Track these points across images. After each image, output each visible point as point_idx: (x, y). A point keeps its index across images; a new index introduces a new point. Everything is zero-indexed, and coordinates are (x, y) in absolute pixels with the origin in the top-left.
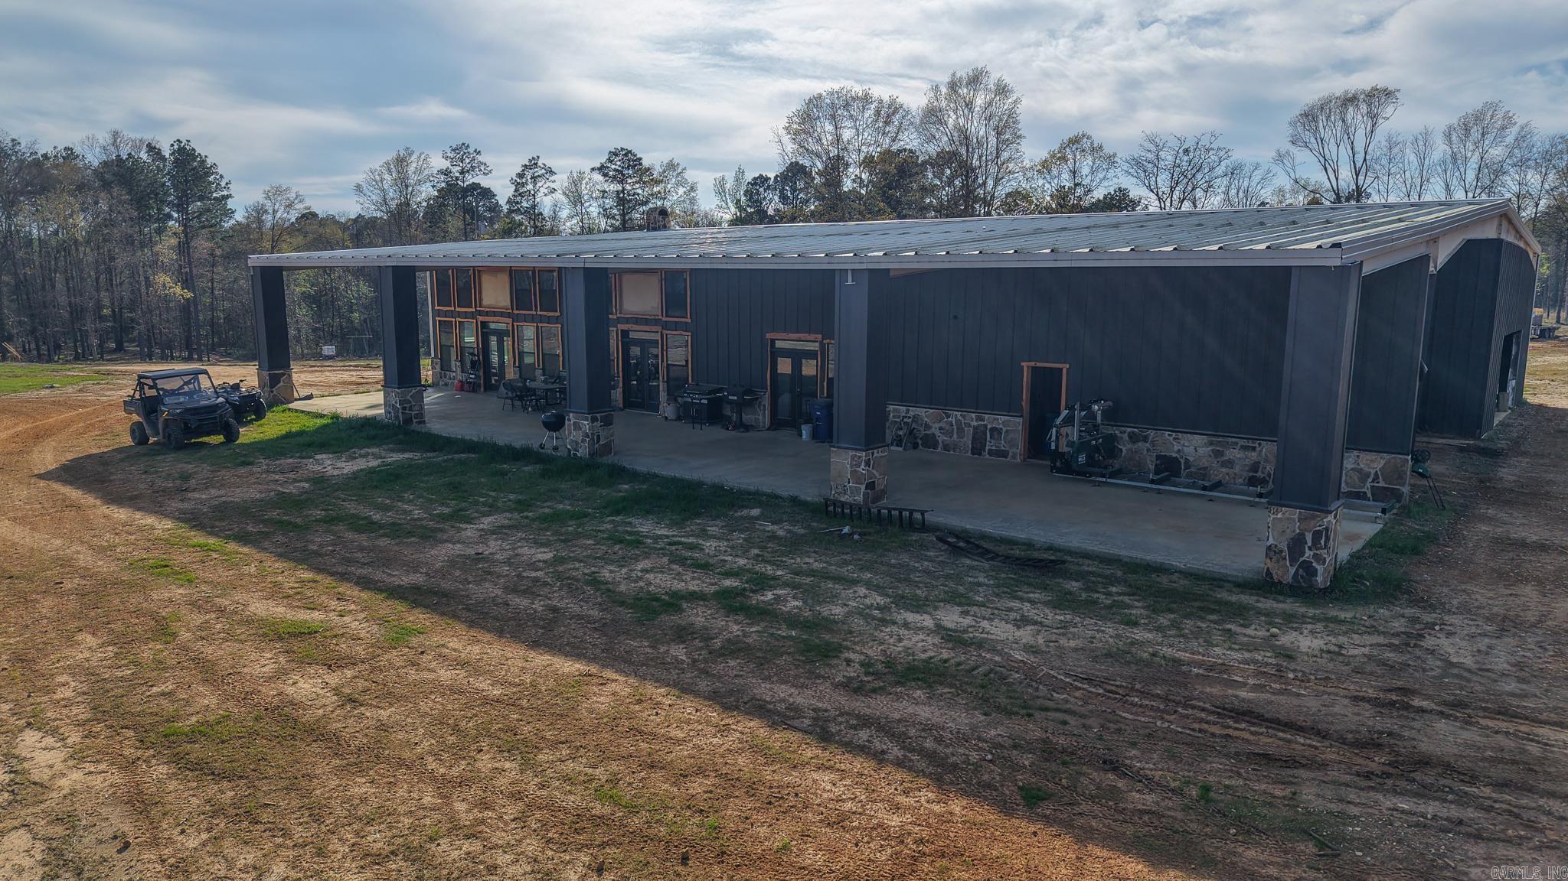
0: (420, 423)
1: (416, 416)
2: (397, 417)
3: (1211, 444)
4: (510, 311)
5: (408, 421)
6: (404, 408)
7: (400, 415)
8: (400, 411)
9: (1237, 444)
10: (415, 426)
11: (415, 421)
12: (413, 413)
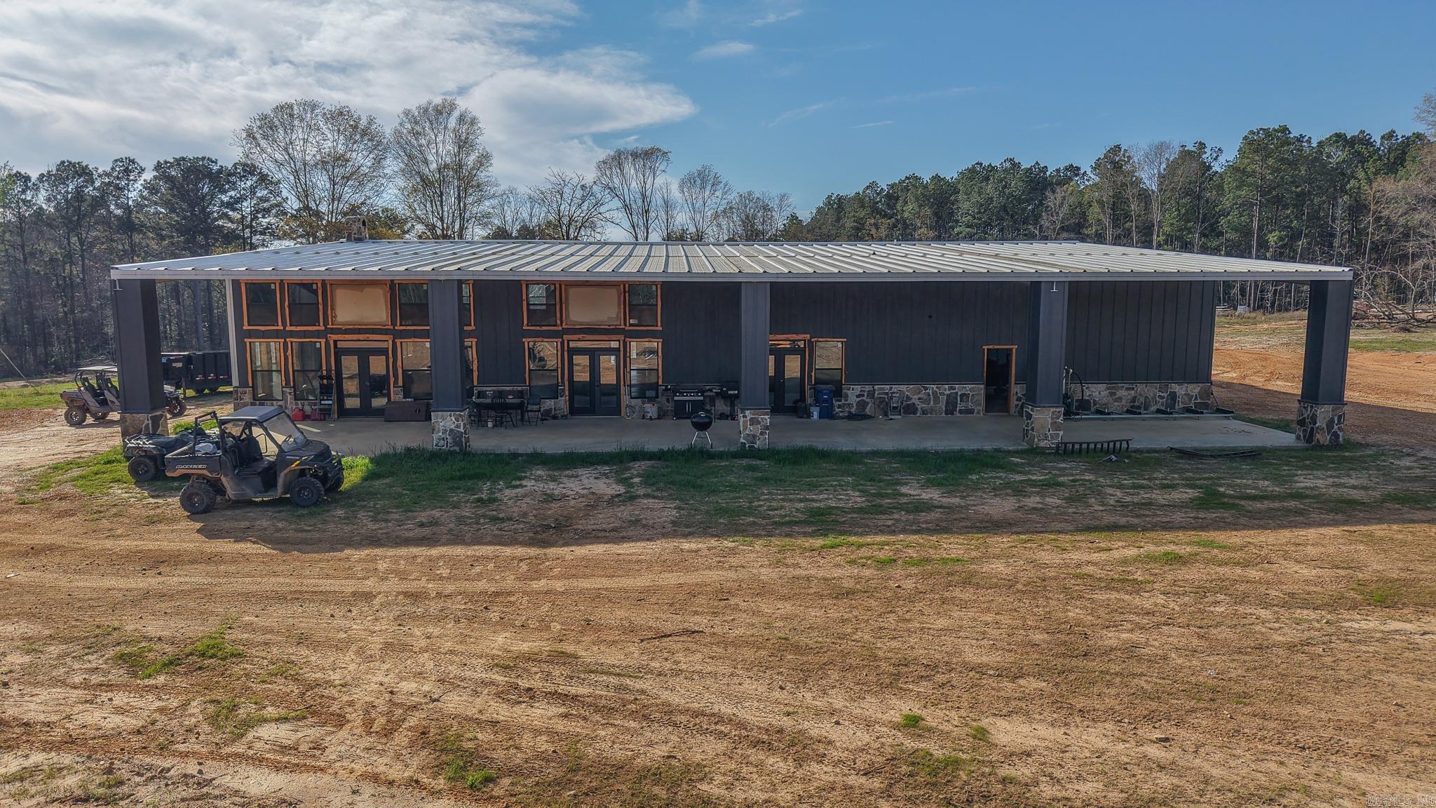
2: (458, 443)
3: (1108, 388)
4: (391, 327)
9: (1123, 387)
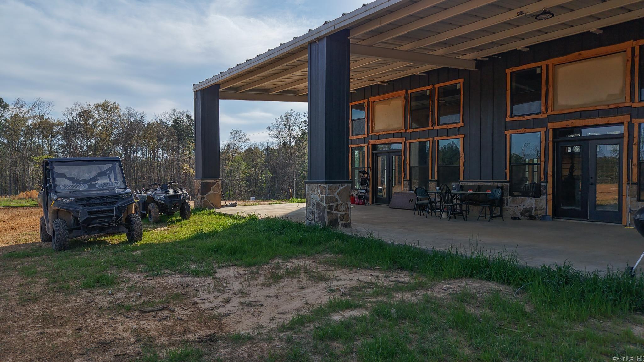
0: (347, 225)
1: (343, 217)
2: (321, 218)
4: (404, 131)
5: (334, 223)
6: (330, 208)
7: (326, 215)
8: (326, 210)
10: (340, 229)
11: (340, 222)
12: (339, 214)
